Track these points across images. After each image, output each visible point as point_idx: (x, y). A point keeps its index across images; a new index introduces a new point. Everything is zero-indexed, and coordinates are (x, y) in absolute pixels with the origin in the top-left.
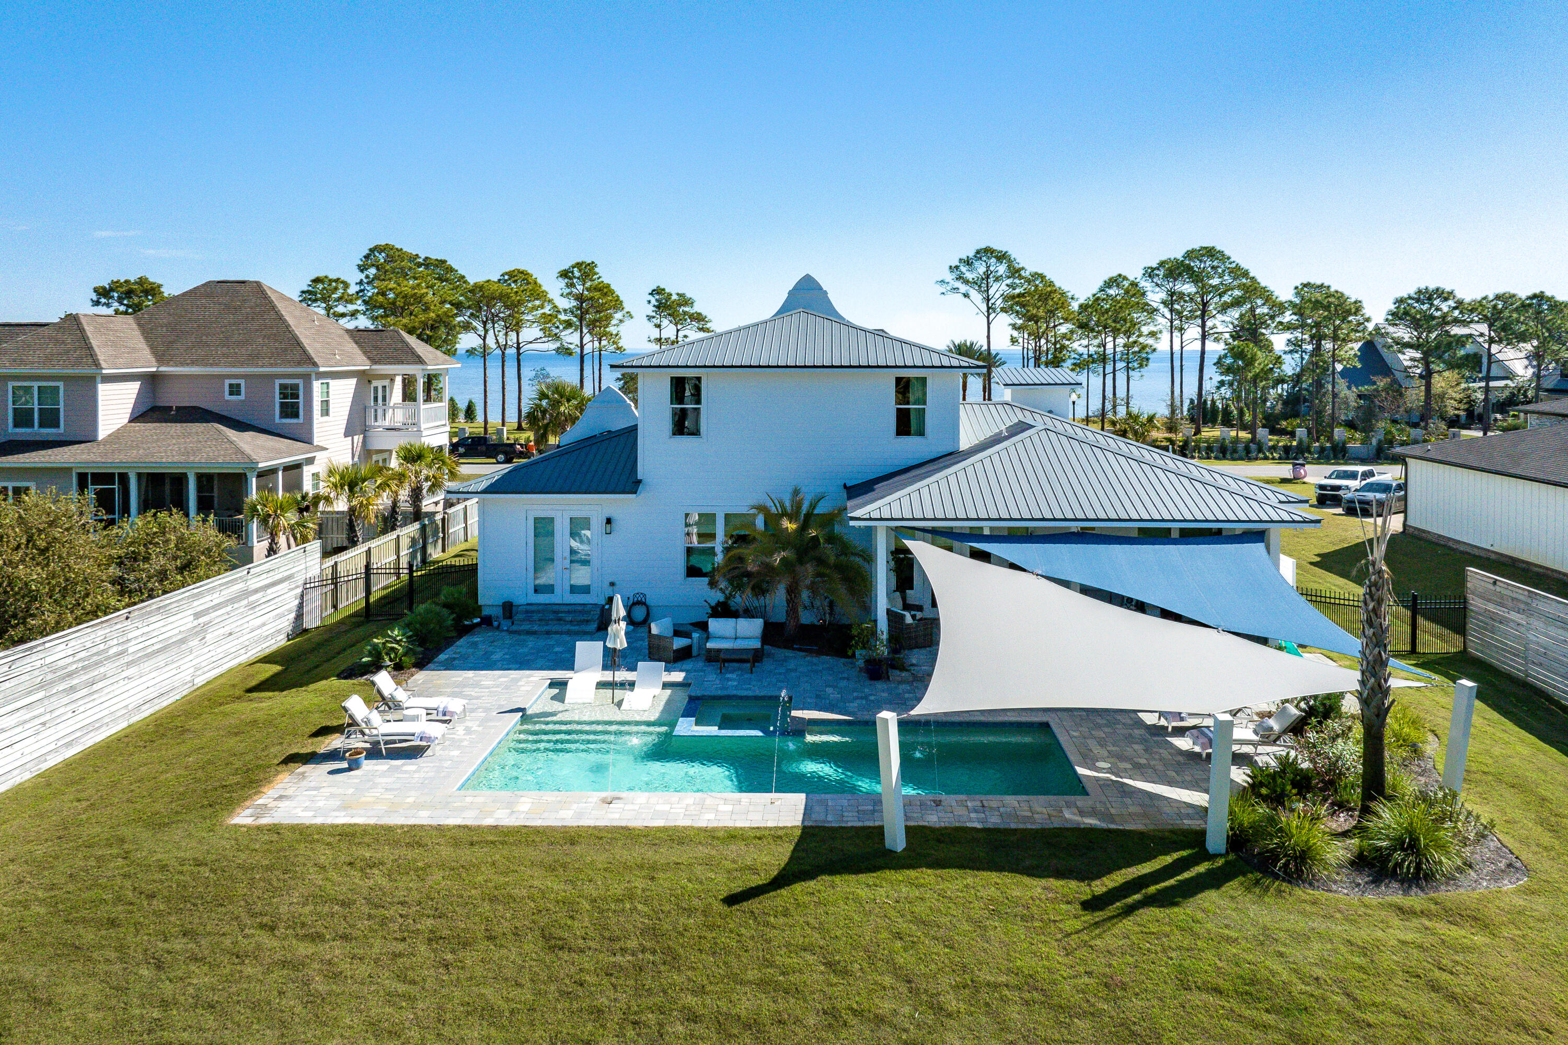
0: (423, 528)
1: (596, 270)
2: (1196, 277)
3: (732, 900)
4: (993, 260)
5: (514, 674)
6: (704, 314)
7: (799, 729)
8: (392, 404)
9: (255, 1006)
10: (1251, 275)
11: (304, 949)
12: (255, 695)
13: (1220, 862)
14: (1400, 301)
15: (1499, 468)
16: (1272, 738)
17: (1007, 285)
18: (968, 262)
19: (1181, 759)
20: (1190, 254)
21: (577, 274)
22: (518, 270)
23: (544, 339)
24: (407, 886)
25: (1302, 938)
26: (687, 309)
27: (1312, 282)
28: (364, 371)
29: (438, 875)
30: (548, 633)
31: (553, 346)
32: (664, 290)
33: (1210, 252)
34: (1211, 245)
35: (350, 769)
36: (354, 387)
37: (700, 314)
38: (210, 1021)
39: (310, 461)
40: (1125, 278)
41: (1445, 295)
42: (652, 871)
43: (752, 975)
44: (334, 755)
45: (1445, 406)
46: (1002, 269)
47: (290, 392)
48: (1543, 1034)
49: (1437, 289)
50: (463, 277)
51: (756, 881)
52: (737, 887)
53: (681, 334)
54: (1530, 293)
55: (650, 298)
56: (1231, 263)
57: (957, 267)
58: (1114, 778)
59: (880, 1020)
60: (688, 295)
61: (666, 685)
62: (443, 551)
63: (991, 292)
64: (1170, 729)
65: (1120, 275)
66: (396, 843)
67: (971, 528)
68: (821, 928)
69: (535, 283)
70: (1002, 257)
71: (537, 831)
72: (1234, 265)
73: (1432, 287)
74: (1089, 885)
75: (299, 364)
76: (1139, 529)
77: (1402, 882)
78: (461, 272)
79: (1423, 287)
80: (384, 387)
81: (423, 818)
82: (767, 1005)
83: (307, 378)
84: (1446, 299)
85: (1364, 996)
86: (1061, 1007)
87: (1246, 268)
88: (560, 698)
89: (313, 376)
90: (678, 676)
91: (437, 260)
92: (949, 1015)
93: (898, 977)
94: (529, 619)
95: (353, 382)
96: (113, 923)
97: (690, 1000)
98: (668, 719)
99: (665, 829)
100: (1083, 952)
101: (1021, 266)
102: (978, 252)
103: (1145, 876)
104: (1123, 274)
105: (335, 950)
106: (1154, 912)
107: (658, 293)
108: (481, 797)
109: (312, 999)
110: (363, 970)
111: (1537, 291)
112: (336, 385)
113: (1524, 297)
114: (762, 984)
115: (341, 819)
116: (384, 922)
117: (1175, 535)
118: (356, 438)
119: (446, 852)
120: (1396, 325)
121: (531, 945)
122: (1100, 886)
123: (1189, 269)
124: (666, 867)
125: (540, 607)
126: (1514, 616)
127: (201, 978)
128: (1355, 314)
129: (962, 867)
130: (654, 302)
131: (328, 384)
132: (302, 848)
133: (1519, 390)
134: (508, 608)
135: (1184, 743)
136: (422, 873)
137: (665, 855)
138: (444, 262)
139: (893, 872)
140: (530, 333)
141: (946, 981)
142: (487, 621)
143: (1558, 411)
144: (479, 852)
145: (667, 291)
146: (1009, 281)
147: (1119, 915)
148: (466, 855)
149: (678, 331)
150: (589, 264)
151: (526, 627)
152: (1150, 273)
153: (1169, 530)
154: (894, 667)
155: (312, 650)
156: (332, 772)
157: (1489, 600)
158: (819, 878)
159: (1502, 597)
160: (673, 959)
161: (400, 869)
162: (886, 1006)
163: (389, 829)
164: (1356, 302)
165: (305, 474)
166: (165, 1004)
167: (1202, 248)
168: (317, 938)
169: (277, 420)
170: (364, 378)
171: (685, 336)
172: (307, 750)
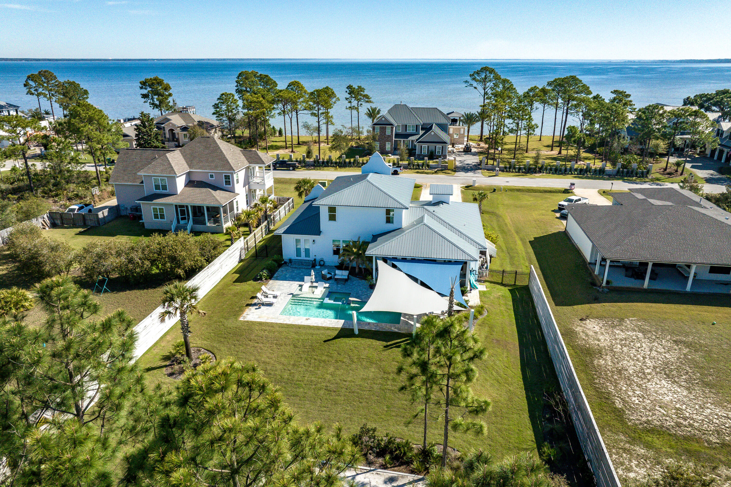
0: (268, 222)
3: (325, 341)
5: (291, 282)
7: (350, 303)
9: (250, 353)
11: (256, 345)
12: (235, 284)
24: (271, 335)
26: (362, 93)
29: (276, 333)
30: (300, 268)
32: (352, 86)
35: (259, 308)
36: (245, 172)
37: (367, 95)
38: (244, 355)
39: (235, 199)
42: (312, 335)
43: (326, 354)
44: (255, 304)
46: (492, 76)
47: (227, 177)
51: (330, 338)
52: (326, 339)
55: (347, 90)
58: (407, 320)
59: (343, 362)
60: (362, 87)
61: (324, 288)
62: (274, 226)
66: (269, 326)
68: (338, 347)
71: (293, 325)
74: (387, 343)
75: (229, 170)
81: (273, 321)
82: (327, 358)
83: (232, 174)
88: (301, 290)
89: (234, 173)
90: (327, 285)
94: (295, 264)
95: (244, 170)
96: (225, 338)
97: (315, 357)
98: (323, 298)
99: (316, 326)
100: (380, 355)
102: (482, 69)
105: (261, 345)
106: (396, 349)
107: (350, 88)
108: (284, 317)
109: (258, 353)
110: (266, 348)
112: (239, 173)
114: (327, 355)
115: (259, 320)
116: (268, 341)
118: (246, 187)
119: (278, 328)
121: (292, 346)
122: (389, 343)
124: (315, 334)
125: (298, 261)
127: (241, 348)
129: (366, 338)
130: (348, 92)
132: (253, 326)
134: (290, 260)
136: (274, 332)
137: (316, 332)
139: (354, 338)
141: (355, 357)
142: (285, 263)
144: (283, 329)
147: (389, 349)
148: (281, 329)
149: (358, 103)
151: (294, 266)
155: (246, 269)
156: (256, 309)
158: (341, 338)
160: (314, 351)
161: (270, 332)
162: (345, 360)
163: (268, 323)
165: (234, 203)
166: (237, 352)
168: (258, 343)
169: (225, 185)
170: (248, 168)
171: (361, 104)
172: (250, 303)
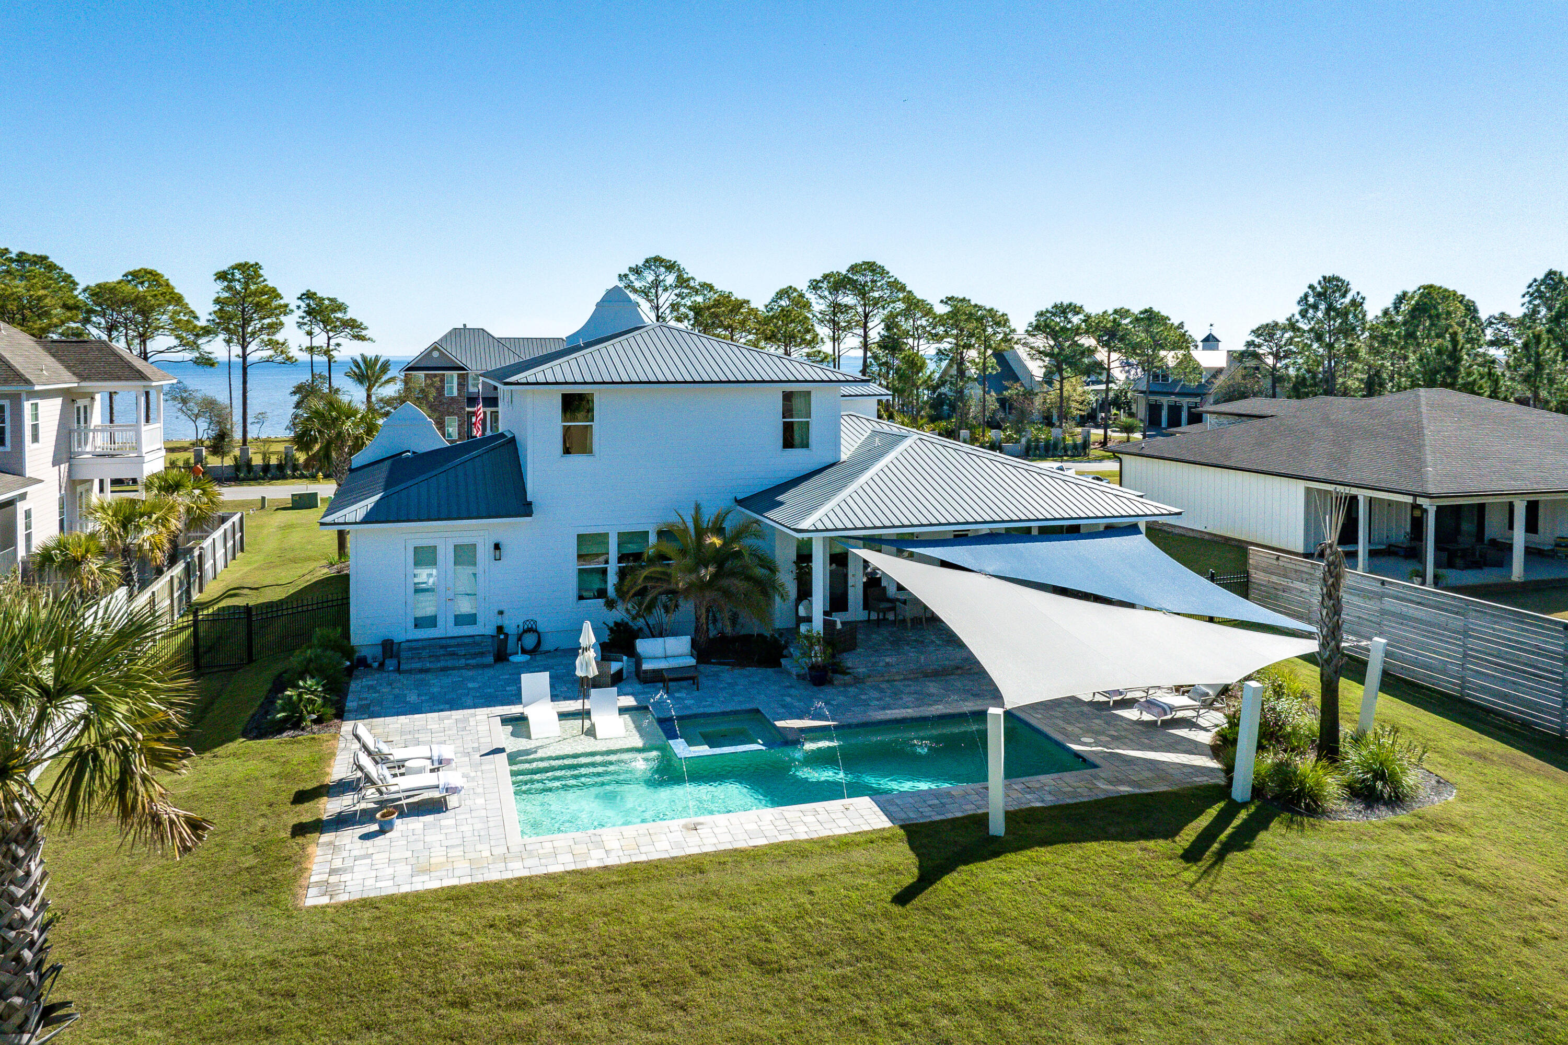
1: (261, 272)
2: (861, 291)
3: (899, 900)
4: (662, 269)
6: (359, 320)
7: (792, 739)
8: (92, 427)
10: (908, 289)
11: (518, 1019)
13: (1253, 809)
14: (1041, 314)
15: (1214, 462)
16: (1209, 702)
17: (676, 295)
18: (637, 271)
19: (1140, 728)
20: (853, 269)
21: (238, 275)
22: (145, 270)
23: (179, 348)
25: (1354, 859)
26: (339, 315)
27: (956, 296)
28: (68, 389)
30: (444, 669)
31: (188, 355)
32: (315, 294)
33: (872, 267)
34: (872, 260)
35: (382, 832)
36: (59, 407)
37: (354, 321)
39: (23, 497)
40: (795, 290)
41: (1077, 310)
43: (970, 963)
44: (346, 819)
45: (1070, 408)
46: (670, 279)
48: (1554, 903)
49: (1070, 304)
50: (70, 276)
52: (894, 888)
53: (332, 342)
54: (1142, 309)
55: (300, 302)
56: (889, 278)
57: (626, 276)
58: (1106, 750)
59: (1103, 982)
60: (340, 300)
61: (622, 709)
62: (201, 591)
63: (661, 301)
64: (1111, 703)
65: (791, 287)
67: (898, 534)
69: (168, 285)
70: (671, 267)
72: (892, 280)
73: (1066, 303)
74: (1174, 842)
75: (8, 384)
76: (1039, 527)
77: (1386, 804)
78: (67, 270)
79: (1058, 302)
80: (85, 407)
82: (1003, 987)
83: (16, 400)
84: (1078, 313)
85: (1432, 897)
86: (1231, 944)
87: (904, 282)
88: (526, 734)
89: (24, 396)
90: (628, 701)
91: (35, 256)
92: (1155, 967)
93: (1090, 943)
94: (417, 657)
95: (58, 401)
100: (1214, 897)
101: (690, 276)
102: (647, 261)
103: (1207, 829)
104: (794, 286)
105: (553, 1014)
106: (1237, 857)
107: (308, 298)
110: (599, 1028)
111: (1147, 308)
112: (43, 404)
113: (1136, 312)
114: (985, 970)
115: (429, 884)
117: (1035, 532)
118: (62, 466)
120: (1034, 335)
122: (1183, 841)
123: (854, 283)
125: (424, 643)
126: (1297, 585)
128: (1004, 326)
130: (303, 305)
131: (36, 404)
133: (1121, 392)
134: (389, 647)
135: (1132, 714)
138: (46, 258)
139: (1013, 854)
140: (160, 342)
141: (1130, 939)
142: (362, 663)
143: (1236, 411)
145: (319, 295)
146: (677, 291)
147: (1215, 863)
149: (329, 338)
150: (252, 266)
152: (815, 286)
153: (1029, 528)
154: (835, 671)
156: (365, 837)
157: (1272, 573)
158: (958, 869)
159: (1285, 568)
160: (890, 962)
162: (1099, 969)
164: (1003, 315)
165: (19, 511)
167: (864, 263)
168: (522, 1005)
170: (69, 396)
171: (338, 345)
172: (306, 818)
